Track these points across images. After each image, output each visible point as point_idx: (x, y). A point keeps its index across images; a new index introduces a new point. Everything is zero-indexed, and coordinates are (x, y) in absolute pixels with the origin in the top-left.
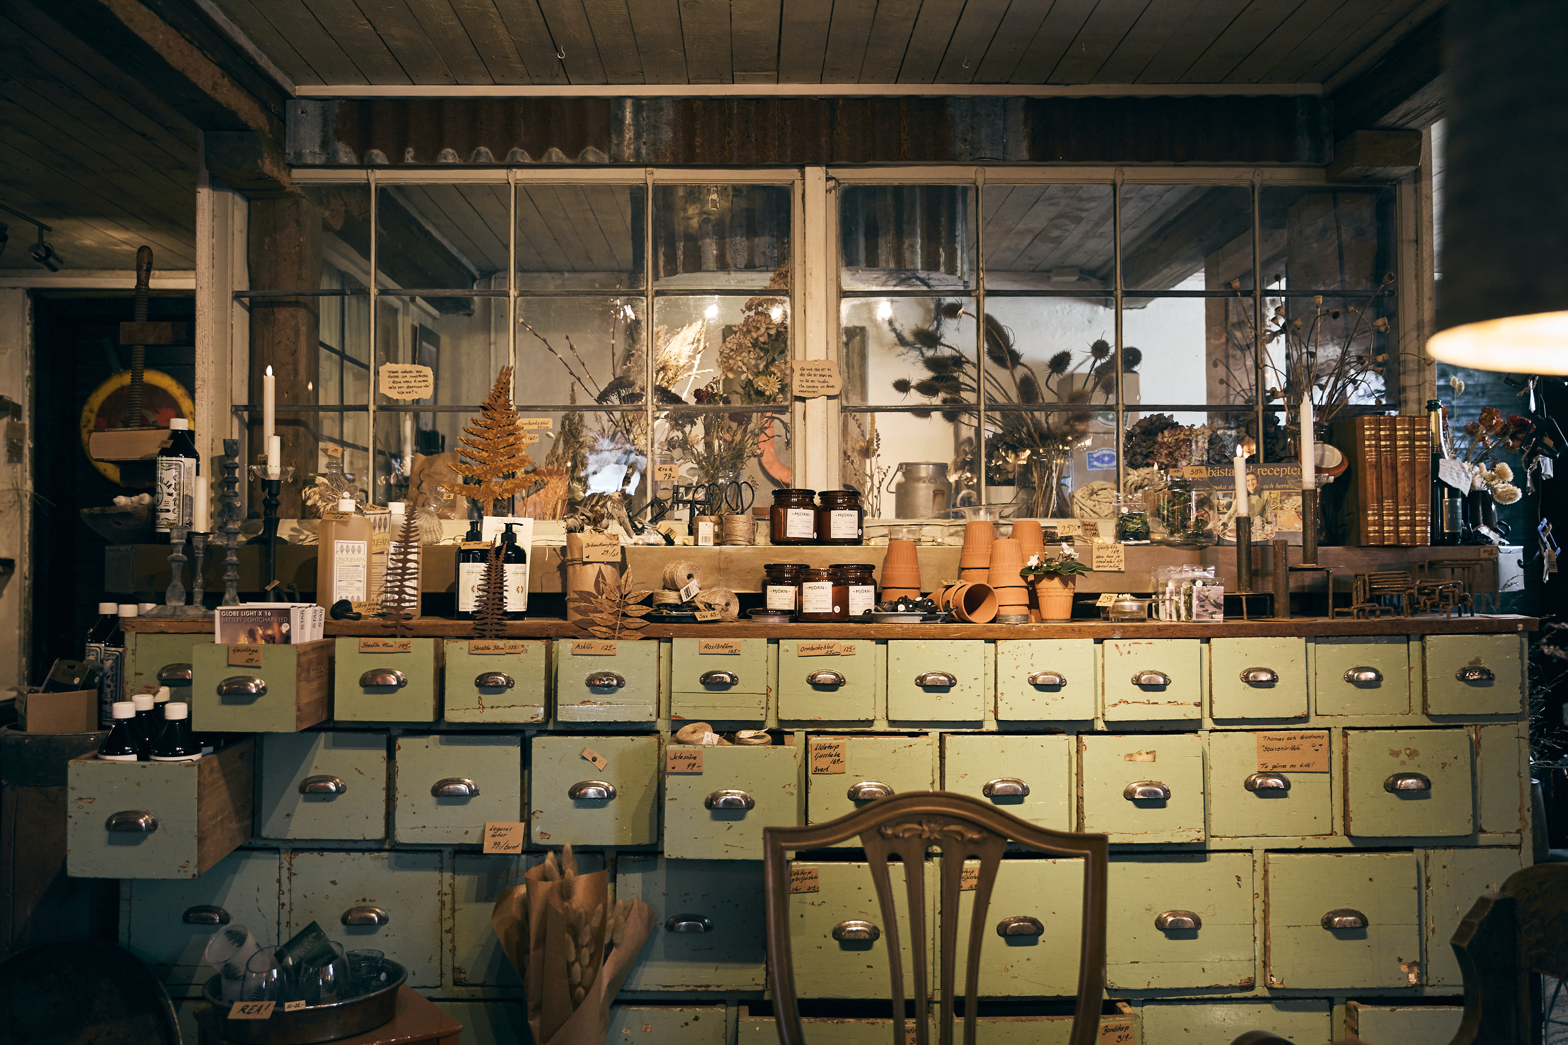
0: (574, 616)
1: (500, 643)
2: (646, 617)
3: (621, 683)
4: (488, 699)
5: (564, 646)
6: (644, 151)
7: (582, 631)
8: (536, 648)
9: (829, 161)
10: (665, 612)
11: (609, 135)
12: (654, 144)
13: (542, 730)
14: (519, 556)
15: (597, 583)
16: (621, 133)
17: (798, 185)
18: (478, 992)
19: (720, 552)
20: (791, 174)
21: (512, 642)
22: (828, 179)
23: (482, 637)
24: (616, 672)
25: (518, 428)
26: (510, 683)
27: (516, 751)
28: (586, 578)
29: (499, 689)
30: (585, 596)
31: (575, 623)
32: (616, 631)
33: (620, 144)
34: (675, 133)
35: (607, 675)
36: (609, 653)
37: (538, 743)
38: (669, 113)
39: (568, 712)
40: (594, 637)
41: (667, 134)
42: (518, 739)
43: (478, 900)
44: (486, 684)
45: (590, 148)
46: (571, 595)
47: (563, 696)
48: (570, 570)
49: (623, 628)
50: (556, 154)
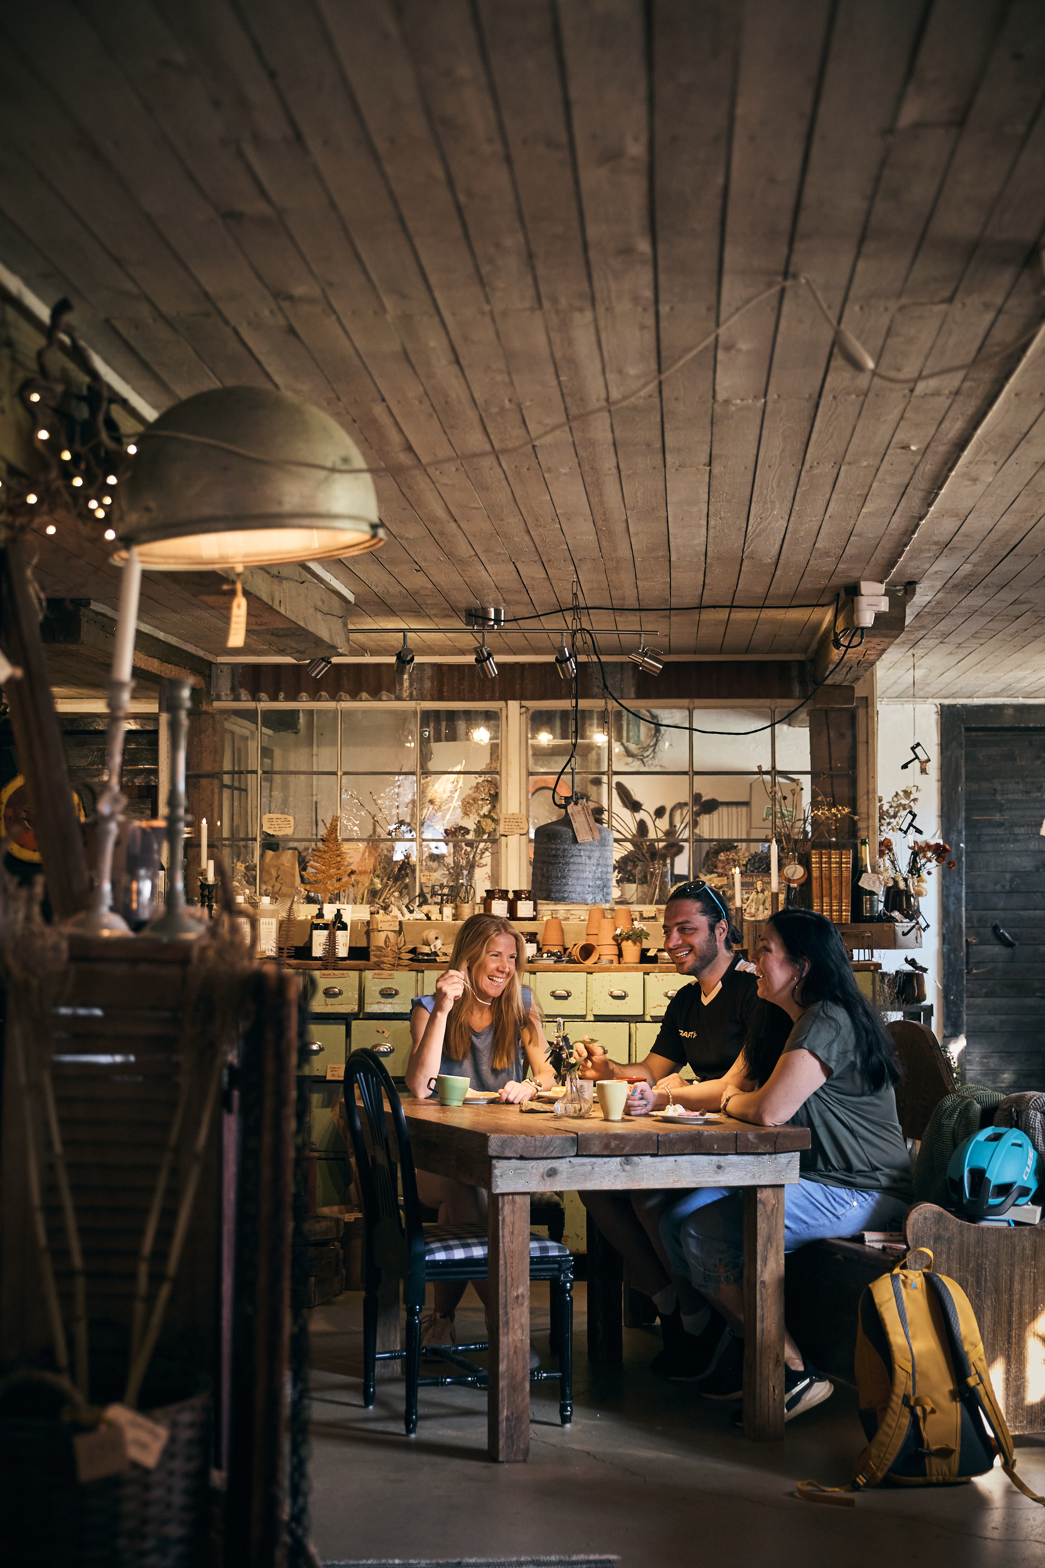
0: (373, 959)
1: (336, 972)
2: (411, 960)
3: (397, 993)
4: (330, 1001)
5: (368, 974)
6: (414, 693)
7: (378, 966)
8: (354, 975)
9: (522, 697)
10: (421, 957)
11: (395, 684)
12: (420, 690)
13: (356, 1016)
14: (344, 927)
15: (385, 942)
16: (401, 684)
17: (504, 710)
18: (323, 1155)
19: (455, 925)
20: (501, 704)
21: (342, 972)
22: (521, 707)
23: (326, 969)
24: (395, 987)
25: (342, 853)
26: (340, 993)
27: (343, 1028)
28: (379, 939)
29: (335, 995)
30: (379, 948)
31: (374, 963)
32: (395, 967)
33: (401, 690)
34: (432, 683)
35: (390, 988)
36: (391, 977)
37: (354, 1023)
38: (428, 672)
39: (371, 1008)
40: (383, 969)
41: (427, 684)
42: (344, 1022)
43: (323, 1107)
44: (329, 993)
45: (384, 692)
46: (372, 948)
47: (367, 1000)
48: (372, 934)
49: (399, 965)
50: (364, 695)
